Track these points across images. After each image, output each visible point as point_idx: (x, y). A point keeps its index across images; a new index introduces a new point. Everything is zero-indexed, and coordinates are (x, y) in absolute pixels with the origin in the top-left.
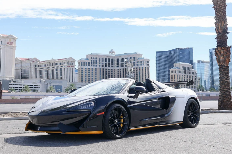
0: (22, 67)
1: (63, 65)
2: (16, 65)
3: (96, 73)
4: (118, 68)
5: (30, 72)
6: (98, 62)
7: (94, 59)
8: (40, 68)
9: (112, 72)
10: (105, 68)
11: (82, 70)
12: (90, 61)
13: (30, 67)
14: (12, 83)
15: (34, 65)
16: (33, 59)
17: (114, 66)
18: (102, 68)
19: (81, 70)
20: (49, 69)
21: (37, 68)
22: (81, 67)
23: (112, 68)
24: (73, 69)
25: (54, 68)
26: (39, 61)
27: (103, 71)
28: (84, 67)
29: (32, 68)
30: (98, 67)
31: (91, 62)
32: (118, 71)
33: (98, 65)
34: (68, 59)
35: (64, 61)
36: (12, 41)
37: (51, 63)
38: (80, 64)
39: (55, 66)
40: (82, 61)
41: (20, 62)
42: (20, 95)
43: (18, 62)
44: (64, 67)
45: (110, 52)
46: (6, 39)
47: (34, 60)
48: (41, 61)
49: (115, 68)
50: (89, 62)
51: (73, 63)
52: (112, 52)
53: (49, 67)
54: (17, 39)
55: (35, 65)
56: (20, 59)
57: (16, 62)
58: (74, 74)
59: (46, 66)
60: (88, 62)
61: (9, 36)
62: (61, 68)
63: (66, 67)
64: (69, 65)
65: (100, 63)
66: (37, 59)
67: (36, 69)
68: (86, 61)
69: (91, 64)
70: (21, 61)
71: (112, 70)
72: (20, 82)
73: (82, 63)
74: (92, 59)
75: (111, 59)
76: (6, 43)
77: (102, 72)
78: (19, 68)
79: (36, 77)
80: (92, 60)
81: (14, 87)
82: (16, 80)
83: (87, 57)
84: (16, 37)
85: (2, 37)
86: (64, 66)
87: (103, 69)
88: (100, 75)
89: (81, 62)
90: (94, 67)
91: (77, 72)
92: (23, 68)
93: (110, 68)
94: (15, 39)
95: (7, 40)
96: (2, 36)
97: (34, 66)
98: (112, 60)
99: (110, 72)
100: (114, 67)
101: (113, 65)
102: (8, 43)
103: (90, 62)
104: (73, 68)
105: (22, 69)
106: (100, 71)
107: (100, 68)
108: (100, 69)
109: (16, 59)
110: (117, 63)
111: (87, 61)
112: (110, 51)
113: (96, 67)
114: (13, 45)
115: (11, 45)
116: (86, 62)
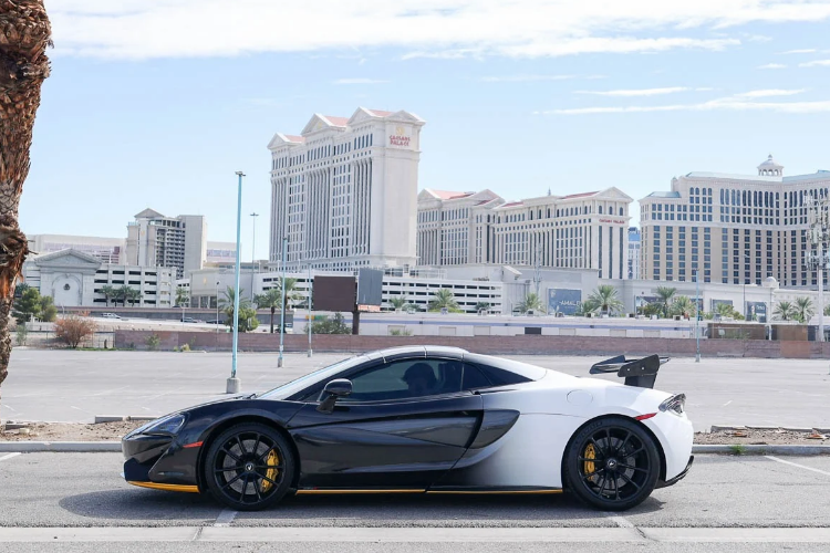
0: (444, 222)
1: (587, 217)
2: (423, 217)
3: (707, 244)
4: (793, 227)
5: (471, 238)
6: (716, 203)
7: (701, 192)
8: (503, 225)
9: (769, 240)
10: (741, 226)
11: (657, 236)
12: (685, 200)
13: (471, 225)
14: (407, 278)
15: (485, 215)
16: (481, 194)
17: (778, 220)
18: (731, 226)
19: (651, 233)
20: (537, 230)
21: (496, 226)
22: (651, 223)
23: (769, 227)
24: (621, 229)
25: (555, 228)
26: (500, 201)
27: (736, 239)
28: (663, 223)
29: (479, 225)
30: (716, 223)
31: (689, 204)
32: (794, 240)
33: (716, 213)
34: (603, 194)
35: (589, 201)
36: (408, 131)
37: (540, 211)
38: (650, 212)
39: (559, 219)
40: (657, 203)
41: (436, 204)
42: (421, 323)
43: (430, 205)
44: (588, 224)
45: (762, 168)
46: (388, 127)
47: (485, 199)
48: (507, 202)
49: (782, 228)
50: (682, 204)
51: (621, 210)
52: (767, 168)
53: (536, 221)
54: (422, 124)
55: (489, 216)
56: (437, 197)
57: (424, 206)
58: (626, 250)
59: (526, 218)
60: (679, 206)
61: (397, 115)
62: (578, 225)
63: (596, 223)
64: (606, 215)
65: (722, 208)
66: (494, 196)
67: (491, 231)
68: (670, 202)
69: (688, 213)
70: (439, 201)
71: (769, 233)
72: (433, 276)
73: (655, 208)
74: (692, 193)
75: (766, 193)
76: (388, 141)
77: (731, 242)
78: (434, 224)
79: (491, 257)
80: (695, 196)
81: (411, 293)
82: (421, 268)
83: (674, 187)
84: (421, 120)
85: (375, 120)
86: (590, 221)
87: (736, 231)
88: (725, 252)
89: (654, 206)
90: (700, 224)
91: (639, 243)
92: (448, 228)
93: (764, 228)
94: (416, 126)
95: (392, 130)
96: (372, 114)
97: (485, 220)
98: (771, 198)
99: (764, 243)
100: (778, 223)
101: (775, 217)
102: (393, 140)
103: (685, 207)
104: (621, 225)
105: (443, 228)
106: (725, 238)
107: (725, 225)
108: (725, 230)
109: (424, 197)
110: (788, 208)
111: (676, 202)
112: (764, 164)
113: (707, 224)
114: (412, 146)
115: (403, 147)
116: (672, 206)
